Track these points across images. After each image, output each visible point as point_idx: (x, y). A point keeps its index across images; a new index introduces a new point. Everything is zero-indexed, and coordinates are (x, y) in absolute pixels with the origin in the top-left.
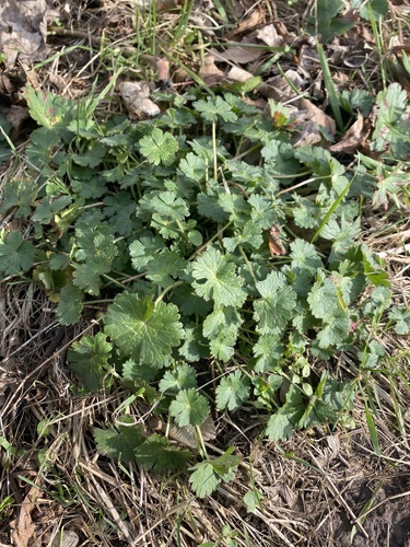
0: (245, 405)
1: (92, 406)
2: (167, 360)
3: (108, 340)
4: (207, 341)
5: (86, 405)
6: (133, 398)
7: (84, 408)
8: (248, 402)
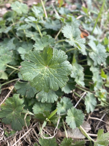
0: (96, 108)
1: (20, 138)
2: (55, 98)
3: (21, 97)
4: (73, 79)
5: (17, 140)
6: (45, 123)
7: (16, 142)
8: (98, 105)
